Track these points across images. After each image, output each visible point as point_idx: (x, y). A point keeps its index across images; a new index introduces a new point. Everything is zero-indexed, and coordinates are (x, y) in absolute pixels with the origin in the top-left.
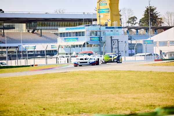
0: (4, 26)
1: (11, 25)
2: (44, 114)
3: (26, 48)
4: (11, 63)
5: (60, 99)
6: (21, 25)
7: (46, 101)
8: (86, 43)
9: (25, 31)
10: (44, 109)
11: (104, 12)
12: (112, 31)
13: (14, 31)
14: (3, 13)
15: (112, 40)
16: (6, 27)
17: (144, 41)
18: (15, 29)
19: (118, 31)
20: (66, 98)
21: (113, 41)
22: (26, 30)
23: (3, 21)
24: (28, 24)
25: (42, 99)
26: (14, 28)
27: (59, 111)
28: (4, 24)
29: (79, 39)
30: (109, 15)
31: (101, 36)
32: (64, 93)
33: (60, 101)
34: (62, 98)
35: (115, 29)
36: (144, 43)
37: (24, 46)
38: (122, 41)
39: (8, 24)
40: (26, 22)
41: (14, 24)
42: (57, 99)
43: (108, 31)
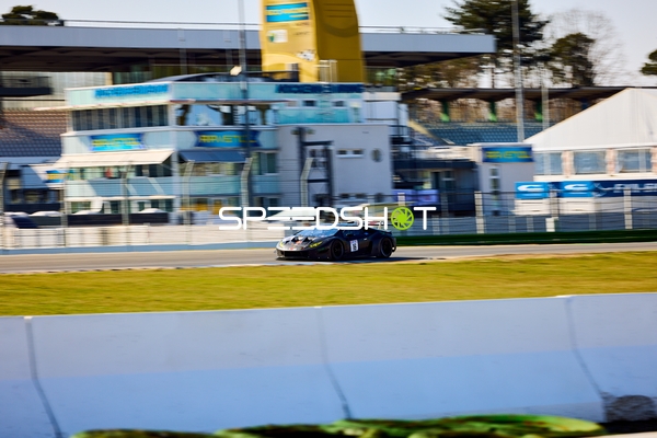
8: (175, 159)
11: (287, 18)
12: (310, 103)
15: (303, 145)
17: (485, 150)
19: (340, 104)
21: (310, 148)
24: (118, 75)
29: (147, 139)
30: (305, 33)
31: (253, 128)
35: (325, 97)
36: (486, 160)
38: (357, 148)
43: (291, 104)
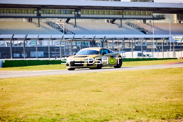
0: (154, 16)
1: (161, 15)
2: (134, 117)
3: (177, 40)
4: (158, 55)
5: (164, 99)
6: (172, 16)
7: (147, 101)
9: (176, 22)
10: (137, 111)
13: (164, 22)
14: (153, 3)
16: (156, 17)
18: (166, 20)
20: (172, 98)
22: (177, 20)
23: (152, 11)
24: (179, 15)
25: (143, 98)
26: (164, 18)
27: (154, 115)
28: (154, 14)
32: (174, 92)
33: (164, 101)
34: (167, 98)
37: (174, 37)
39: (158, 14)
40: (177, 13)
41: (164, 14)
42: (161, 99)
